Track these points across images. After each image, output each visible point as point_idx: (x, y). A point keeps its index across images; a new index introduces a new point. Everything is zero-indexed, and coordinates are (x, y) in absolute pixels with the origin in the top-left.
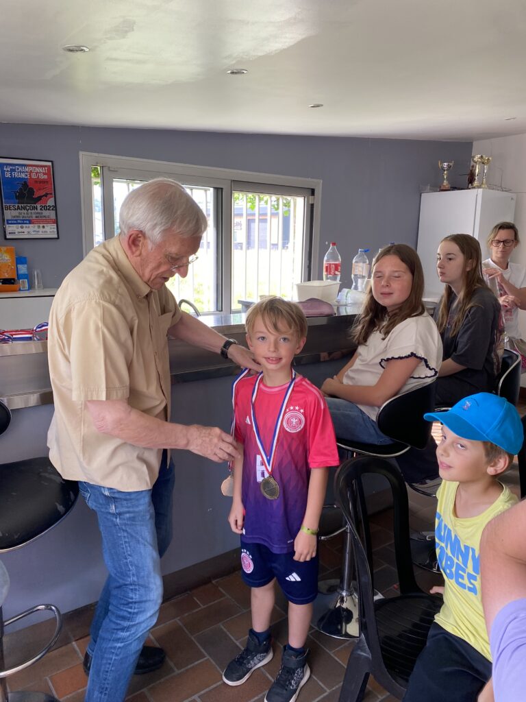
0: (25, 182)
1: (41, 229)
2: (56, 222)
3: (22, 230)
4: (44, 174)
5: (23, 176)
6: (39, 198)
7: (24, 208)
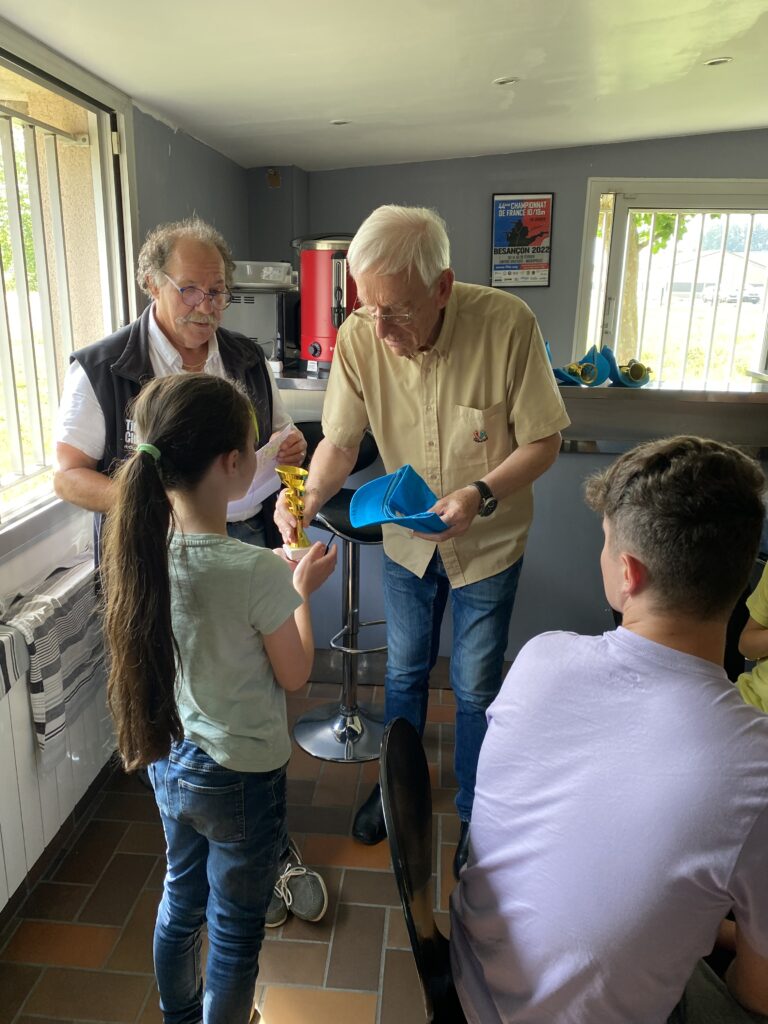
0: (520, 221)
1: (531, 275)
2: (549, 266)
3: (510, 277)
4: (542, 209)
5: (518, 213)
6: (533, 239)
7: (515, 251)
